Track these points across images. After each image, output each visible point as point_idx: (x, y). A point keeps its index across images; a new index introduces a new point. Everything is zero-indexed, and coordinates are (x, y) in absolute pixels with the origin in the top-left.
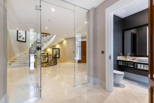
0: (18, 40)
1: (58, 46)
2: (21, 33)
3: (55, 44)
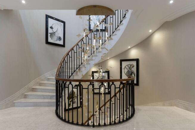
0: (47, 42)
1: (134, 53)
2: (53, 27)
3: (126, 49)
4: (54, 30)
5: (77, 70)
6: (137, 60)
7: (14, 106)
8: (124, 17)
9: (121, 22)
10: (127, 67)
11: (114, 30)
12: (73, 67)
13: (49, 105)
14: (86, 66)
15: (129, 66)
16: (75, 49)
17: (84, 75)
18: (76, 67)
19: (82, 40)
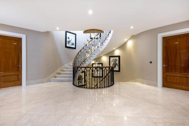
0: (66, 47)
4: (70, 39)
5: (84, 63)
6: (119, 57)
7: (50, 82)
8: (110, 33)
9: (108, 35)
10: (113, 61)
11: (105, 39)
12: (81, 60)
13: (69, 81)
14: (88, 60)
15: (115, 60)
16: (82, 50)
17: (87, 65)
18: (82, 61)
19: (86, 45)
